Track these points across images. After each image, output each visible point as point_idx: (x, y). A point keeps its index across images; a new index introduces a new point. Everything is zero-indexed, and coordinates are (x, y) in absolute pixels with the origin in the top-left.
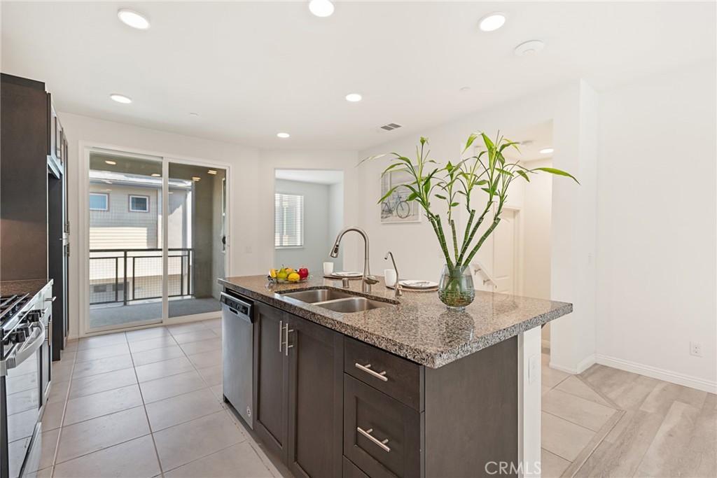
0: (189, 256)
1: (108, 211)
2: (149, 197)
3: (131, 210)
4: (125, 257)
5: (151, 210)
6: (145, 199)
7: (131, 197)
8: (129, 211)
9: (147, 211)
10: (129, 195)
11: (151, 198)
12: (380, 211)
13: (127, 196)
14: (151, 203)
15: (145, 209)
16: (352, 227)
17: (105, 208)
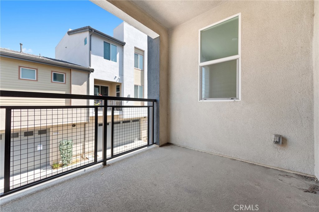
1: (37, 80)
3: (53, 81)
5: (66, 82)
6: (63, 75)
8: (52, 82)
9: (64, 82)
10: (52, 71)
11: (67, 74)
13: (51, 72)
14: (67, 78)
17: (35, 79)
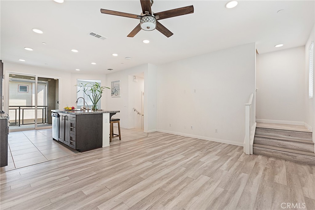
0: (46, 109)
2: (28, 86)
4: (20, 109)
7: (19, 86)
12: (111, 93)
15: (26, 91)
16: (81, 97)
